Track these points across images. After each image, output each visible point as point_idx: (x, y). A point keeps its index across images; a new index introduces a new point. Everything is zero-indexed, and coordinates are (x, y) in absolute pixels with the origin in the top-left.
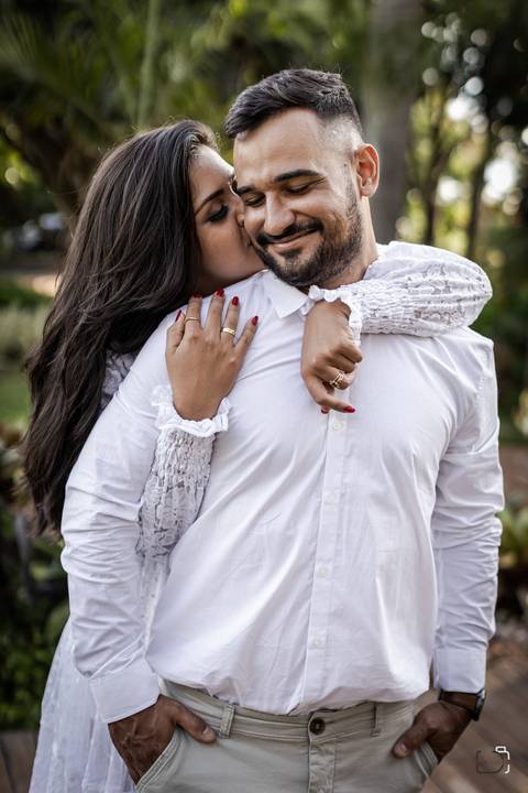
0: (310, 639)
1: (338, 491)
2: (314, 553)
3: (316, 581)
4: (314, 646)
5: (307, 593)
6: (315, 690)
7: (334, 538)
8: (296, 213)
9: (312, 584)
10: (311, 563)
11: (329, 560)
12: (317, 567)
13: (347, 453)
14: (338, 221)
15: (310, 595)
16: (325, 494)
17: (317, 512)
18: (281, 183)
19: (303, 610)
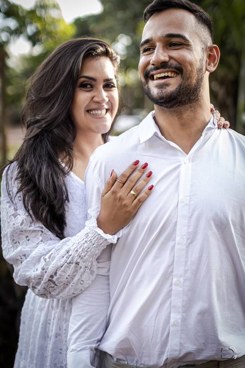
0: (172, 321)
1: (185, 237)
2: (172, 272)
3: (174, 287)
4: (174, 325)
5: (169, 294)
6: (176, 351)
7: (184, 263)
8: (171, 58)
9: (171, 290)
10: (171, 278)
11: (181, 276)
12: (174, 280)
13: (190, 215)
14: (192, 71)
15: (171, 296)
16: (178, 238)
17: (173, 248)
18: (168, 39)
19: (167, 304)
